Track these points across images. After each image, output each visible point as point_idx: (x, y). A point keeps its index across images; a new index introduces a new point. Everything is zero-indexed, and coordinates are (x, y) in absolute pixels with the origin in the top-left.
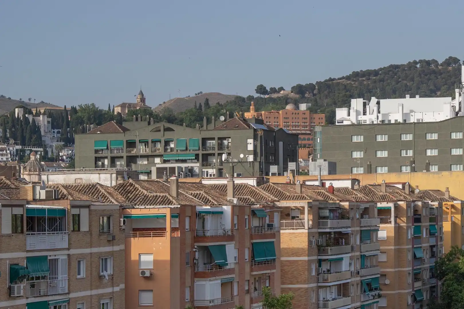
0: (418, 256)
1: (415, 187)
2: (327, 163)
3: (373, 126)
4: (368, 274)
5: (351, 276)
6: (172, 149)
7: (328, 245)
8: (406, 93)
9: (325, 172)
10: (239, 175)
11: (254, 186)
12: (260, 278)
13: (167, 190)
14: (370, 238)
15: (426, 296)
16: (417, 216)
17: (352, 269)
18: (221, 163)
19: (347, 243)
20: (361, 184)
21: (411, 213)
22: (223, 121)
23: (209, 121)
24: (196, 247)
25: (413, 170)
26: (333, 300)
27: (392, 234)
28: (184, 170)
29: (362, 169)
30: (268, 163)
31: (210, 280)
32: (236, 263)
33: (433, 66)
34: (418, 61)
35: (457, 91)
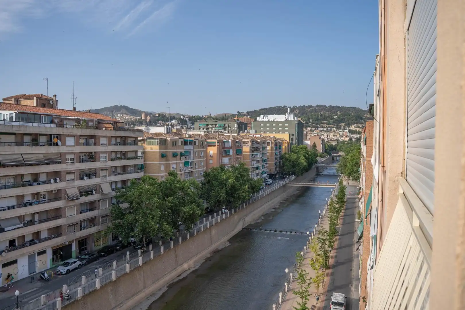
0: (276, 154)
2: (254, 130)
3: (266, 122)
4: (264, 158)
5: (260, 158)
6: (217, 126)
7: (254, 151)
9: (254, 133)
10: (233, 133)
11: (237, 136)
12: (238, 158)
13: (216, 136)
14: (265, 149)
15: (278, 164)
17: (260, 156)
18: (229, 130)
19: (259, 150)
20: (263, 136)
21: (275, 143)
22: (229, 120)
23: (226, 120)
24: (223, 150)
25: (275, 133)
26: (255, 164)
27: (270, 148)
28: (220, 131)
29: (263, 132)
30: (240, 130)
31: (226, 158)
32: (232, 154)
33: (280, 108)
35: (286, 114)
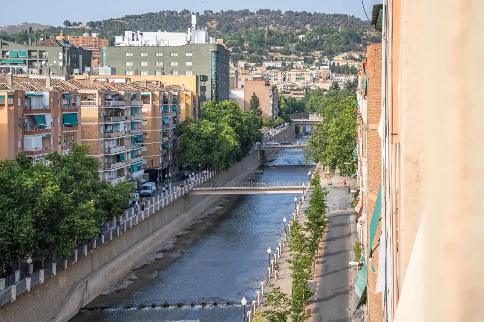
0: (166, 122)
1: (164, 83)
2: (110, 68)
3: (139, 48)
4: (136, 133)
5: (125, 134)
6: (7, 57)
7: (111, 116)
8: (158, 29)
9: (109, 74)
10: (53, 74)
11: (63, 81)
12: (67, 135)
13: (6, 81)
14: (137, 112)
15: (170, 145)
16: (165, 100)
17: (126, 130)
18: (41, 66)
19: (123, 115)
20: (131, 81)
21: (162, 98)
22: (42, 41)
23: (32, 41)
24: (25, 116)
25: (163, 74)
26: (114, 148)
27: (150, 110)
28: (16, 69)
29: (132, 72)
30: (72, 67)
31: (35, 136)
32: (52, 126)
33: (174, 15)
34: (165, 11)
35: (189, 29)
